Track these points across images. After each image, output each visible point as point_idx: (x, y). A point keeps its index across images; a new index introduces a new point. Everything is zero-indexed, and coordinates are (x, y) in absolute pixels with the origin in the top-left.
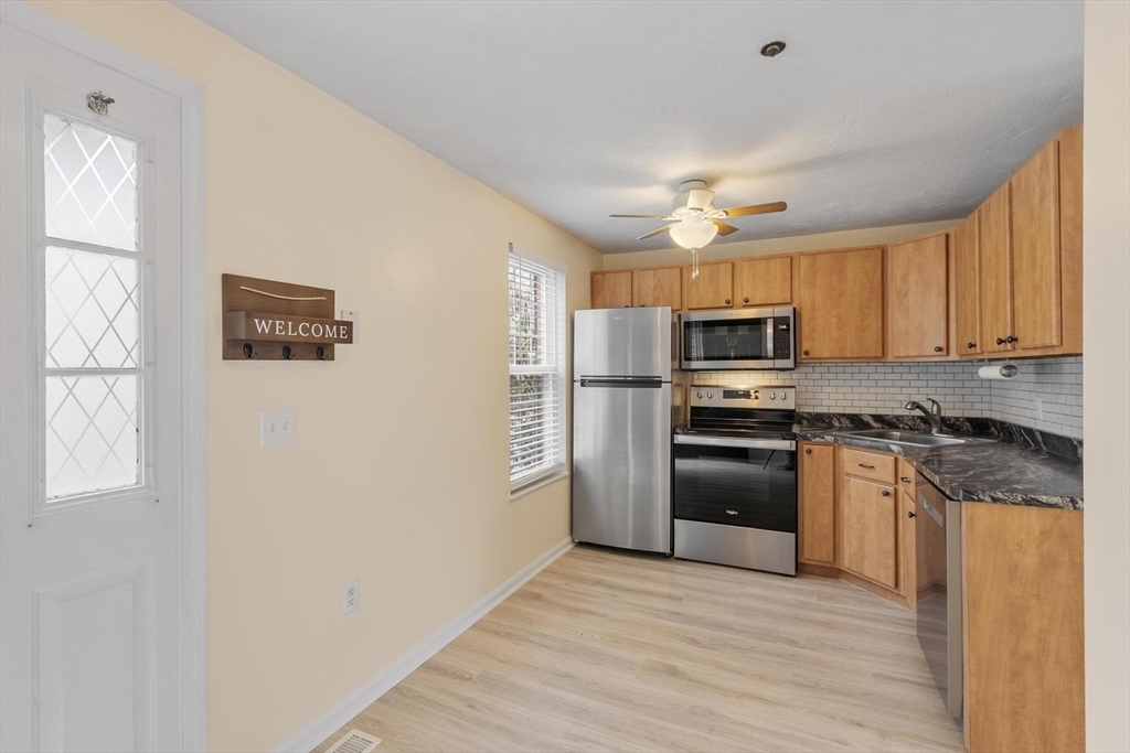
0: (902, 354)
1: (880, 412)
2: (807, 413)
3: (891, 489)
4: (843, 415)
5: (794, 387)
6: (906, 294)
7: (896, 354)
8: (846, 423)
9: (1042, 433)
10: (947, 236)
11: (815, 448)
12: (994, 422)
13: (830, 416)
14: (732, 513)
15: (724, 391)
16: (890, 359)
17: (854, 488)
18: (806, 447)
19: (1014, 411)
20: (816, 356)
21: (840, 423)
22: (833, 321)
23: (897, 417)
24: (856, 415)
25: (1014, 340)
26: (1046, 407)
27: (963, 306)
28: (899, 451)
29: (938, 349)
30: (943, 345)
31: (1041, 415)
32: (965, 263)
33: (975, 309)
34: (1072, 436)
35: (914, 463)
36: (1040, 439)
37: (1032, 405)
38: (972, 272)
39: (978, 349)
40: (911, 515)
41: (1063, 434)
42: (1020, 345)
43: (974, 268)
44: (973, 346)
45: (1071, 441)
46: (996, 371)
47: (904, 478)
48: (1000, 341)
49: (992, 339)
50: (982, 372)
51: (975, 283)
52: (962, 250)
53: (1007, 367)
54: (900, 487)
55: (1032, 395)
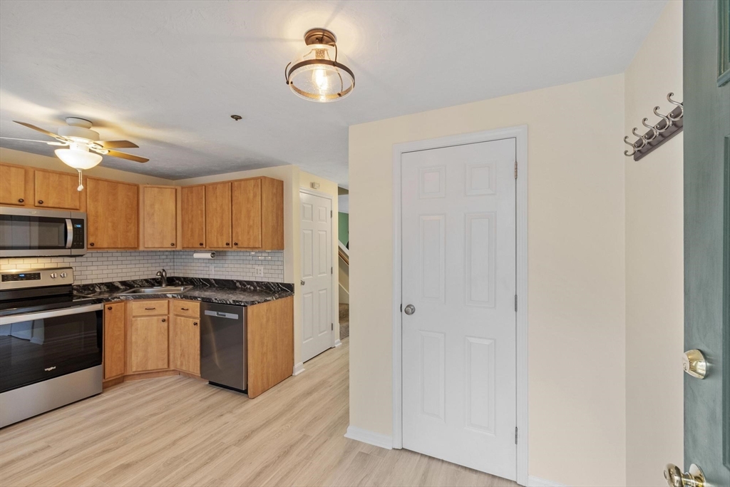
0: (150, 246)
1: (124, 279)
2: (77, 286)
3: (166, 318)
4: (102, 284)
5: (71, 268)
6: (153, 214)
7: (146, 246)
8: (104, 288)
9: (214, 280)
10: (176, 190)
11: (113, 305)
12: (176, 277)
13: (93, 286)
14: (49, 369)
15: (3, 276)
16: (141, 248)
17: (140, 323)
18: (109, 306)
19: (193, 272)
20: (98, 246)
21: (100, 288)
22: (110, 224)
23: (134, 281)
24: (110, 283)
25: (236, 244)
26: (217, 269)
27: (190, 226)
28: (173, 297)
29: (173, 245)
30: (174, 242)
31: (213, 272)
32: (192, 206)
33: (202, 228)
34: (232, 279)
35: (199, 299)
36: (214, 282)
37: (207, 269)
38: (199, 212)
39: (204, 246)
40: (196, 324)
41: (227, 278)
42: (239, 246)
43: (202, 211)
44: (201, 244)
45: (232, 281)
46: (208, 255)
47: (183, 309)
48: (228, 244)
49: (218, 242)
50: (196, 255)
51: (202, 217)
52: (190, 199)
53: (213, 254)
54: (171, 315)
55: (208, 265)
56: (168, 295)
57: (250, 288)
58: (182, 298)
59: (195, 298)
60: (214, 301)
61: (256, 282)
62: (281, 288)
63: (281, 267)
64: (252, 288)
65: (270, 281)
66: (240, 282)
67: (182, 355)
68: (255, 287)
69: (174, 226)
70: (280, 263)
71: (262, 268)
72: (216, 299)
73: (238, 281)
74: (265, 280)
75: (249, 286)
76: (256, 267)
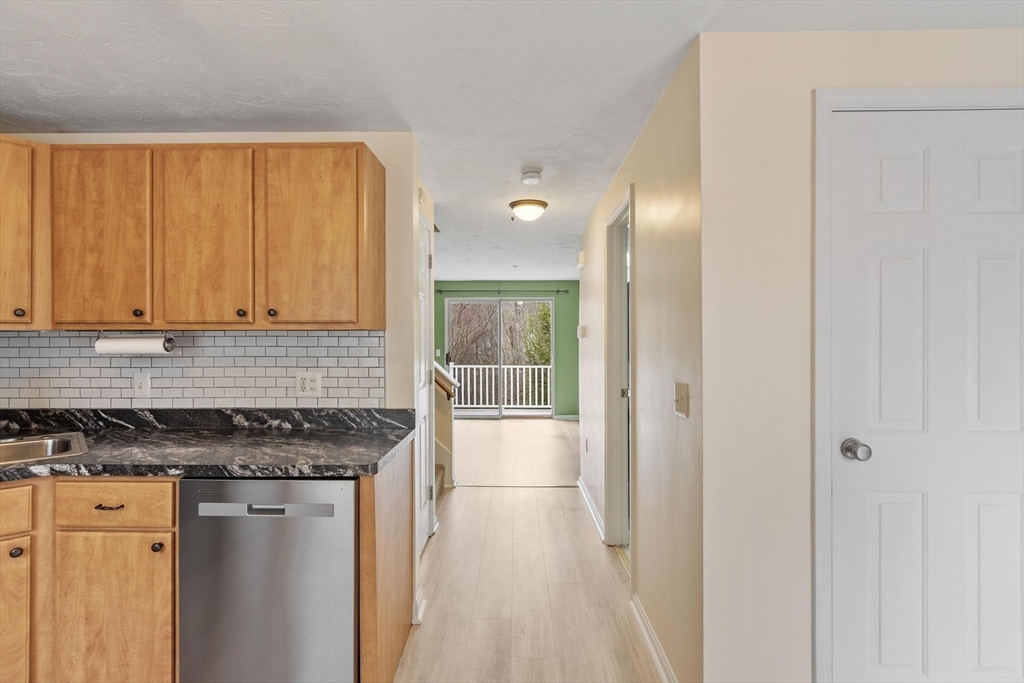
9: (152, 411)
25: (272, 313)
26: (158, 383)
27: (90, 259)
28: (54, 473)
29: (19, 313)
30: (25, 306)
31: (149, 393)
32: (101, 203)
33: (142, 270)
34: (217, 406)
35: (173, 472)
36: (151, 418)
37: (126, 383)
38: (130, 222)
39: (148, 318)
40: (157, 548)
41: (197, 406)
42: (279, 318)
43: (139, 219)
44: (138, 313)
45: (219, 412)
46: (155, 345)
47: (99, 507)
48: (242, 313)
49: (201, 308)
50: (103, 346)
51: (141, 236)
52: (91, 185)
53: (169, 340)
54: (43, 532)
55: (126, 373)
56: (35, 469)
57: (279, 428)
58: (93, 473)
59: (157, 470)
60: (239, 472)
61: (300, 410)
62: (379, 422)
63: (379, 372)
64: (287, 426)
65: (344, 404)
66: (247, 413)
67: (96, 646)
68: (297, 425)
69: (25, 259)
70: (374, 362)
71: (318, 375)
72: (244, 467)
73: (238, 411)
74: (330, 404)
75: (275, 423)
76: (301, 374)
